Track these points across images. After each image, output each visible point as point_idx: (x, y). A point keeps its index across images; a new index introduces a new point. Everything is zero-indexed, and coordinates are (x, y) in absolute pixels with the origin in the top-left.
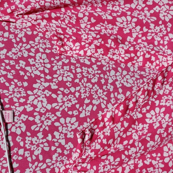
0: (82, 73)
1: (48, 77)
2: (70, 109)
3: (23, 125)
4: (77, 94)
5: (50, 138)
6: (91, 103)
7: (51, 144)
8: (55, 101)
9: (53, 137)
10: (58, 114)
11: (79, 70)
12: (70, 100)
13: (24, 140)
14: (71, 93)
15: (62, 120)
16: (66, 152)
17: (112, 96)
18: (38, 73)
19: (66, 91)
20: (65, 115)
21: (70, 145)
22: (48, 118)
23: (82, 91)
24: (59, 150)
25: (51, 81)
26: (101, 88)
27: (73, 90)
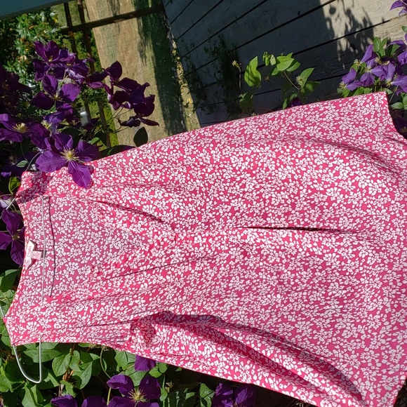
0: (90, 235)
1: (69, 236)
2: (76, 257)
3: (47, 263)
4: (83, 249)
5: (60, 273)
6: (90, 256)
7: (60, 276)
8: (69, 251)
9: (63, 272)
10: (69, 259)
11: (89, 233)
12: (78, 252)
13: (46, 272)
14: (79, 247)
15: (70, 264)
16: (67, 283)
17: (105, 253)
18: (64, 232)
19: (77, 246)
20: (72, 260)
21: (71, 279)
22: (62, 261)
23: (86, 247)
24: (64, 281)
25: (70, 238)
26: (99, 247)
27: (81, 245)
